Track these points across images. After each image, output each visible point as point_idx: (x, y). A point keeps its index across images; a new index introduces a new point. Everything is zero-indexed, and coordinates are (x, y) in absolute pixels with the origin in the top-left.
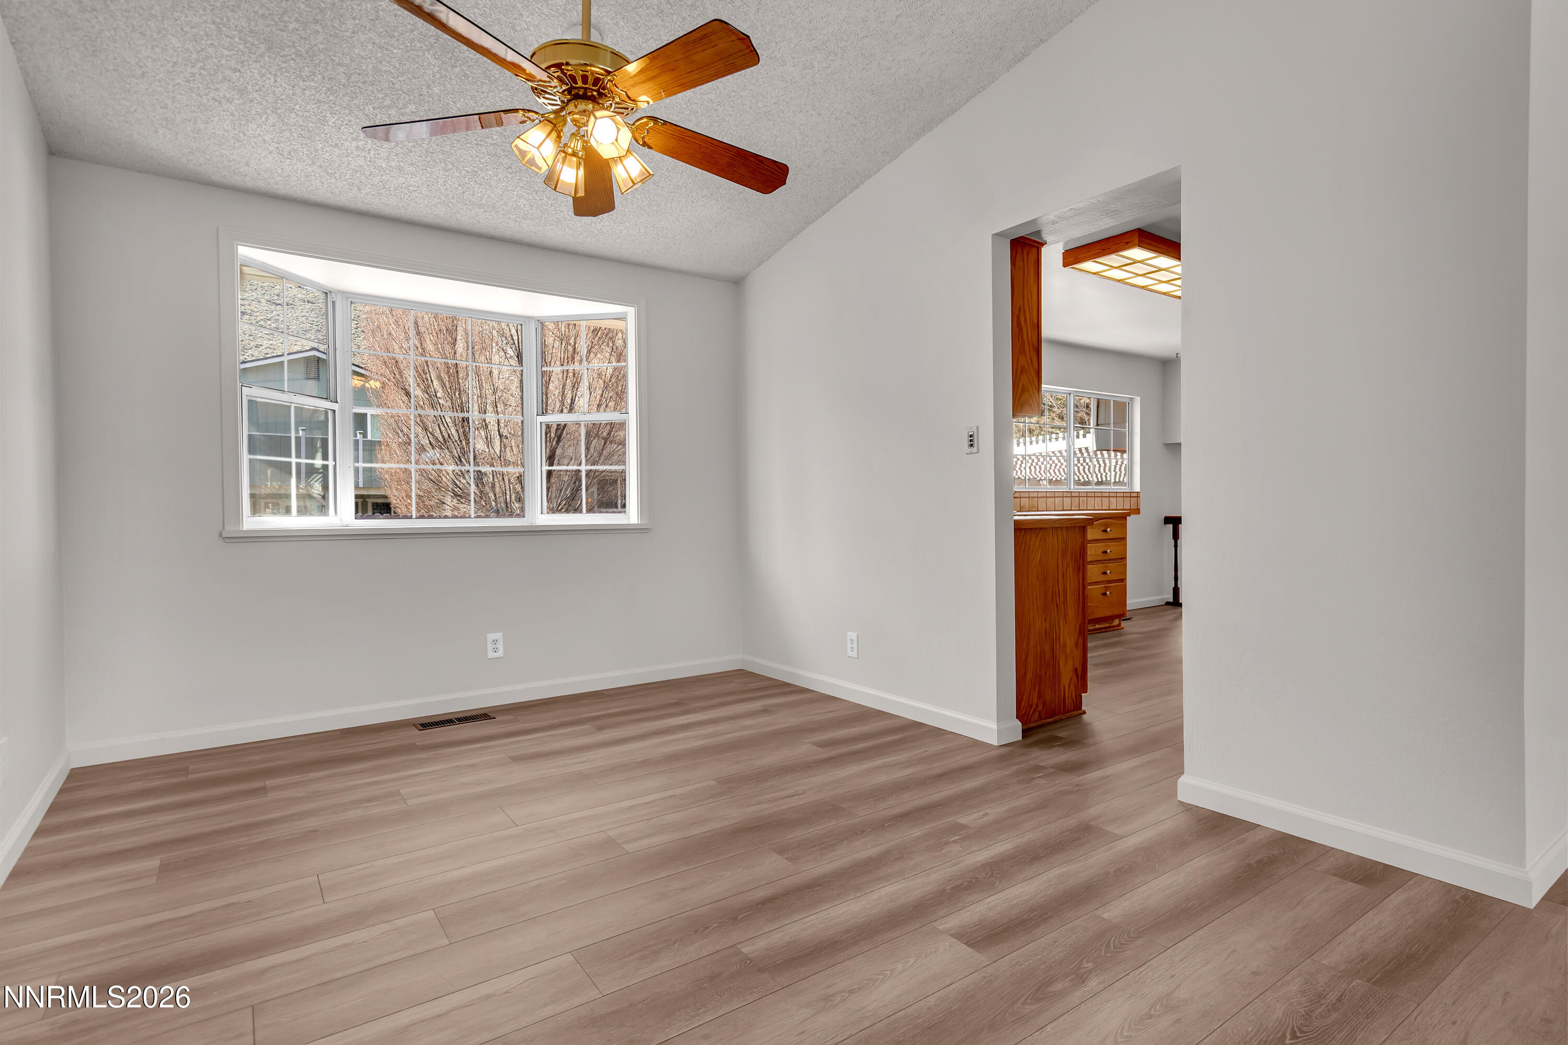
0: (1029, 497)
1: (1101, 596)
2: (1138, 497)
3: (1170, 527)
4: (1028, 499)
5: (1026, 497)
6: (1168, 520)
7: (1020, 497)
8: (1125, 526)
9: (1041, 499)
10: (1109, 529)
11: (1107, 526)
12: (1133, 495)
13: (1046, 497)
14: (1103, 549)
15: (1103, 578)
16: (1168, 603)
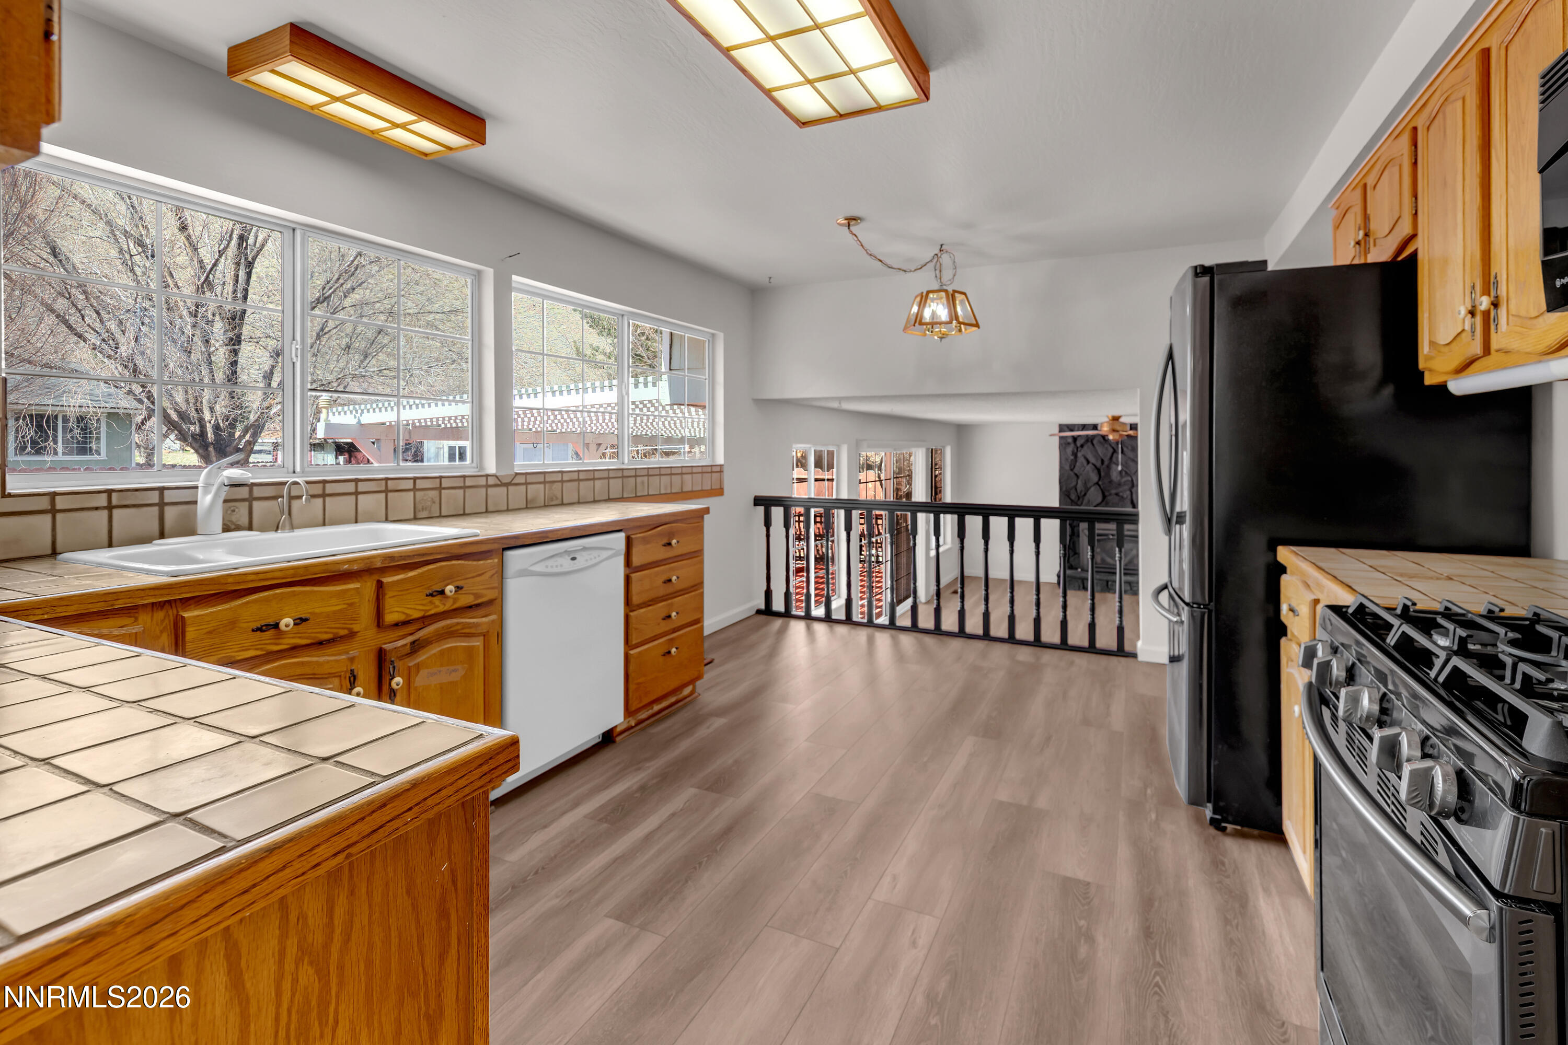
0: (544, 482)
1: (661, 659)
2: (721, 472)
3: (761, 509)
4: (542, 486)
5: (540, 483)
6: (758, 501)
7: (526, 484)
8: (700, 530)
9: (569, 484)
10: (674, 542)
11: (671, 535)
12: (715, 469)
13: (579, 480)
14: (665, 577)
15: (665, 626)
16: (759, 612)
